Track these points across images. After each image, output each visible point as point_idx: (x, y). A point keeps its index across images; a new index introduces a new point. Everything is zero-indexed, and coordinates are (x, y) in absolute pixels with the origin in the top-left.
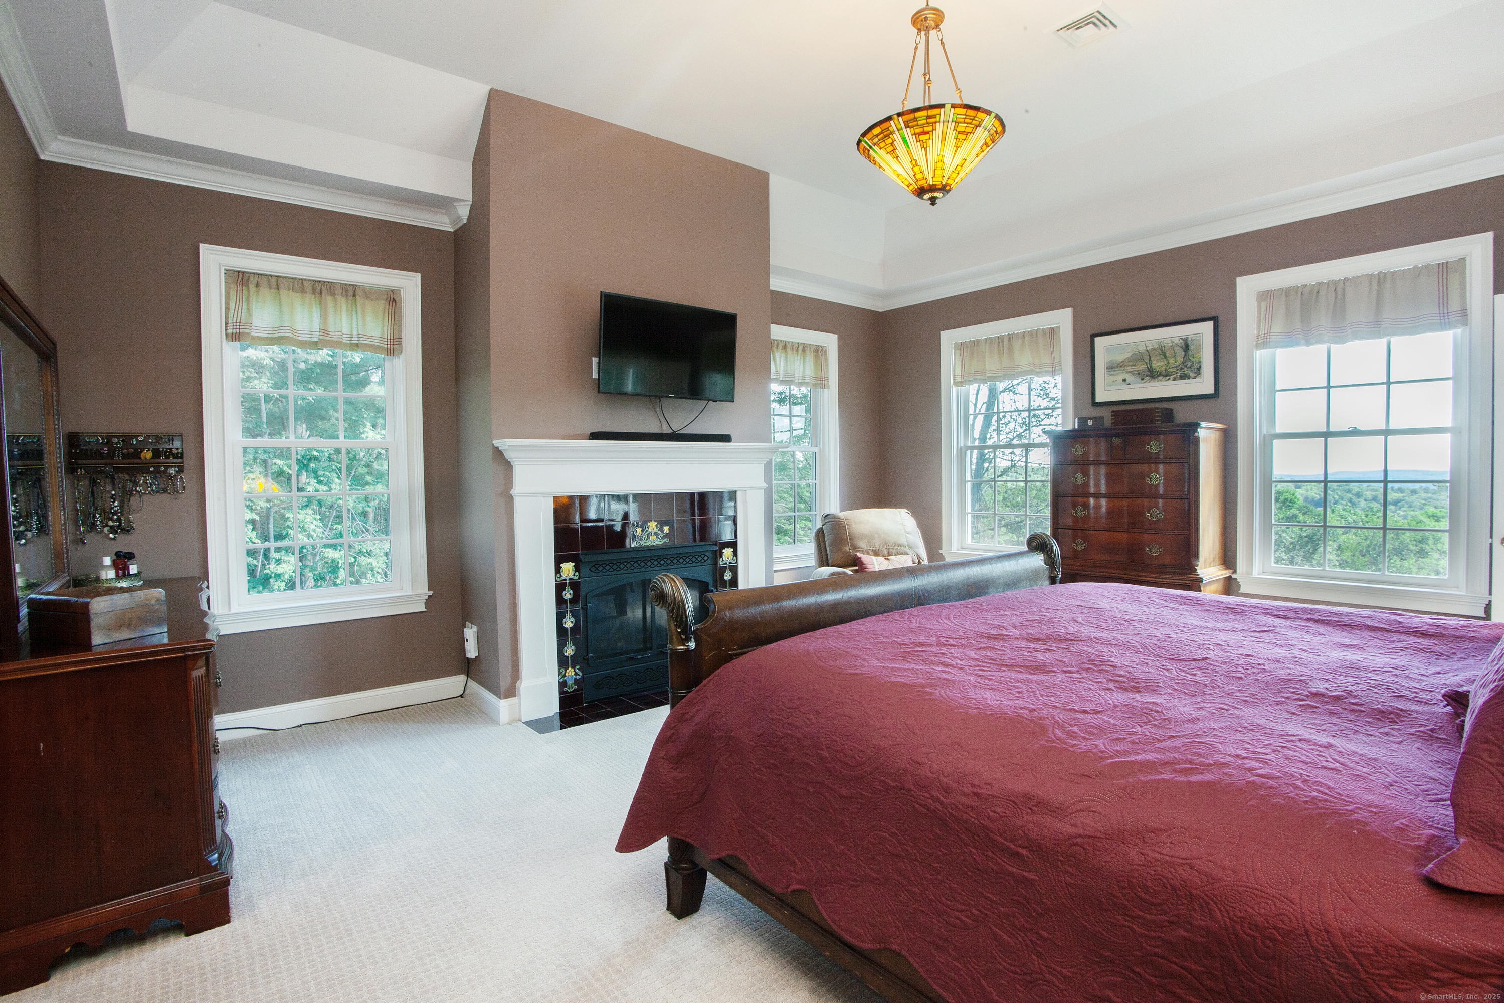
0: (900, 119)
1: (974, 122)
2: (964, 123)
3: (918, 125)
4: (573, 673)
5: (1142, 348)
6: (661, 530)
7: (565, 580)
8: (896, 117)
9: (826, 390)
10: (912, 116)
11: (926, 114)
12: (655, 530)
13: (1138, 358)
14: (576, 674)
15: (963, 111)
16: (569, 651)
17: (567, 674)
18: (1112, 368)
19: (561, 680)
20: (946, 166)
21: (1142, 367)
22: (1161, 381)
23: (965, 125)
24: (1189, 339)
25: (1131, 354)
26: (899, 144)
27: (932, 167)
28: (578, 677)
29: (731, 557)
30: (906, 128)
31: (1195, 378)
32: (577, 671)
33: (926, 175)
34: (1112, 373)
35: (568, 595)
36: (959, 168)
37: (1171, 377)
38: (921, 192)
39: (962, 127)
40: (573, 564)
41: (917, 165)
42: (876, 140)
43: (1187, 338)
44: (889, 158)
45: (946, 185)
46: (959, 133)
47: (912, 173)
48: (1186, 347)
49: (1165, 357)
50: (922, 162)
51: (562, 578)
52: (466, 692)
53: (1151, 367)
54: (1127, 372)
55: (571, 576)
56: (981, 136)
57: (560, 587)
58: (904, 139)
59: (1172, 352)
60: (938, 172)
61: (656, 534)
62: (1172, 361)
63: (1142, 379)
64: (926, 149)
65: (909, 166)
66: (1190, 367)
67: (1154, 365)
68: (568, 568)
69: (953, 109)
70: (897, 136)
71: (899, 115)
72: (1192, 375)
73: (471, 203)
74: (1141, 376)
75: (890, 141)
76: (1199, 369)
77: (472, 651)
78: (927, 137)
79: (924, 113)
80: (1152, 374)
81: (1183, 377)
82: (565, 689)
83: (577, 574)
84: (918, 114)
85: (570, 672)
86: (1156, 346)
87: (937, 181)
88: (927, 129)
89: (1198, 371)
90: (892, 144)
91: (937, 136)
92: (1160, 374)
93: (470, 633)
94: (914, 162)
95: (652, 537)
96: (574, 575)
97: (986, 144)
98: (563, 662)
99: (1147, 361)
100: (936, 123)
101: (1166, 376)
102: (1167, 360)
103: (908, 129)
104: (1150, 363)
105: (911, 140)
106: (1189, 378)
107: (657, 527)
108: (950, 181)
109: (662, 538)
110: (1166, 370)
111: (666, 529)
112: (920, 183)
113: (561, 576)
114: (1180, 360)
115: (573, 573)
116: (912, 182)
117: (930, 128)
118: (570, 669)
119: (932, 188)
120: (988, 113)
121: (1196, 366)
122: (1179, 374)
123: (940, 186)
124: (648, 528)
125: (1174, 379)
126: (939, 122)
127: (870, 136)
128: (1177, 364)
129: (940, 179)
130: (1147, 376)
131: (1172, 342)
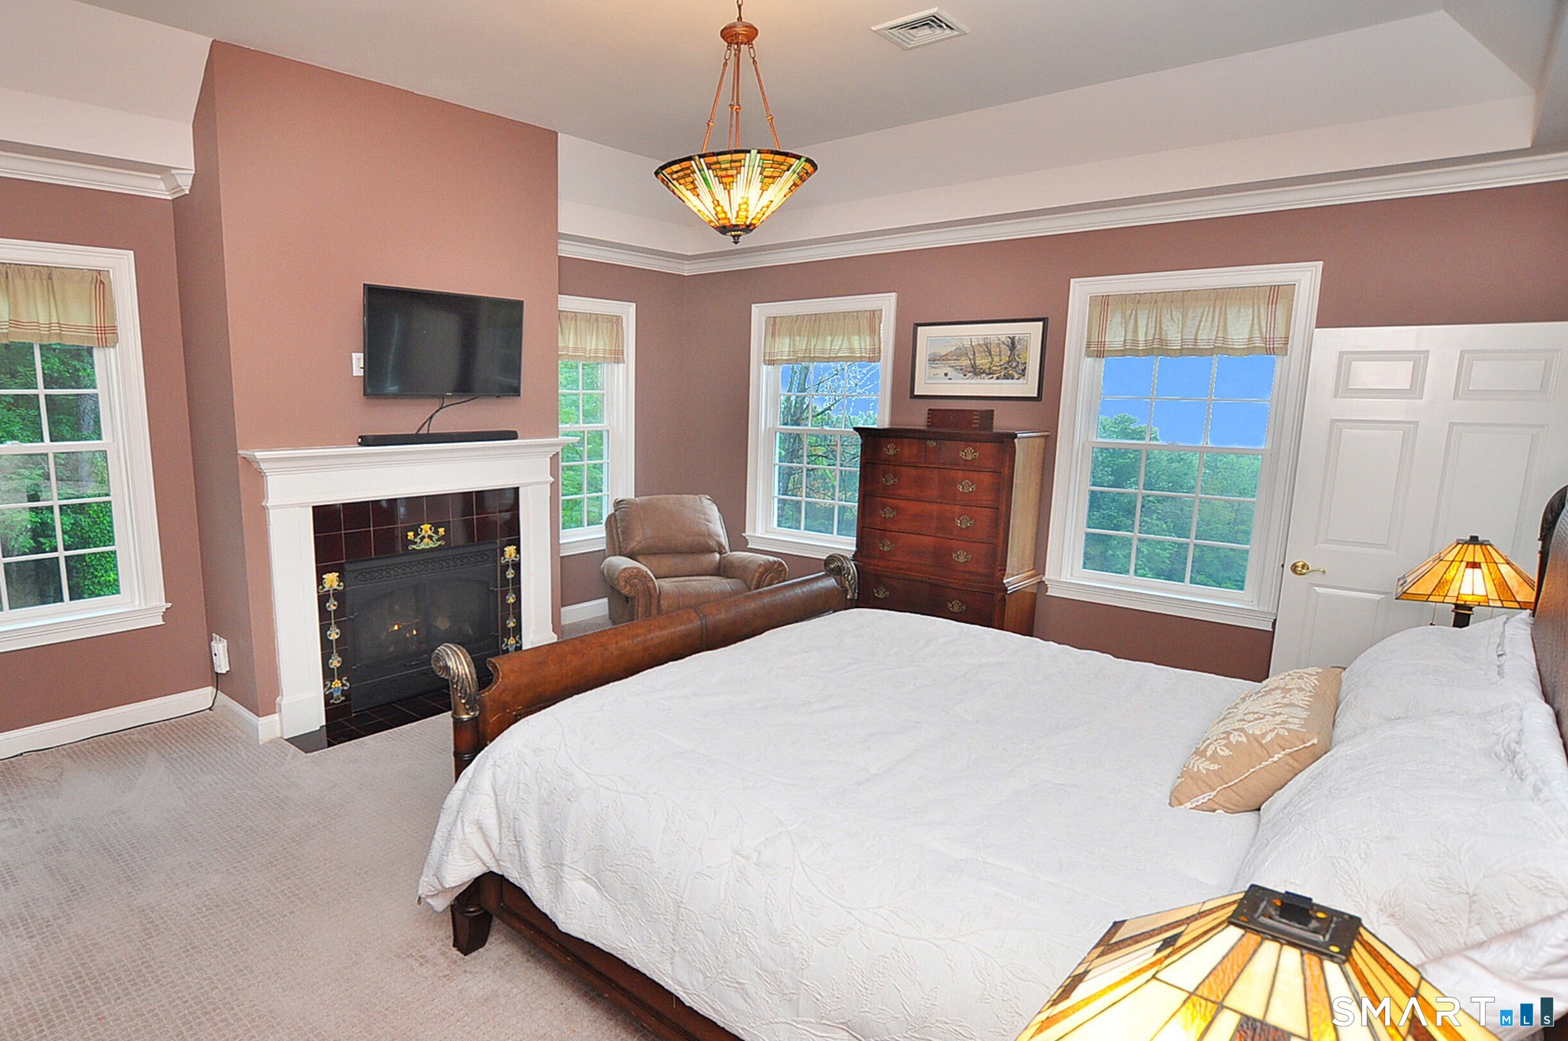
0: (702, 160)
1: (782, 167)
2: (771, 167)
3: (720, 168)
4: (340, 685)
5: (967, 344)
6: (436, 532)
7: (329, 591)
8: (697, 158)
9: (621, 365)
10: (714, 159)
11: (730, 158)
12: (430, 533)
13: (960, 353)
14: (343, 685)
15: (771, 156)
16: (335, 662)
17: (333, 686)
18: (933, 360)
19: (327, 693)
20: (751, 208)
21: (965, 362)
22: (984, 378)
23: (772, 170)
24: (1016, 338)
25: (954, 348)
26: (699, 182)
27: (735, 208)
28: (346, 688)
29: (514, 555)
30: (708, 169)
31: (1019, 379)
32: (344, 682)
33: (729, 216)
34: (933, 366)
35: (332, 606)
36: (764, 209)
37: (995, 376)
38: (723, 229)
39: (768, 172)
40: (337, 574)
41: (719, 205)
42: (675, 176)
43: (1014, 337)
44: (689, 194)
45: (751, 224)
46: (766, 177)
47: (714, 213)
48: (1012, 345)
49: (990, 355)
50: (724, 202)
51: (325, 590)
52: (215, 705)
53: (975, 363)
54: (950, 366)
55: (335, 586)
56: (789, 178)
57: (323, 599)
58: (705, 179)
59: (998, 349)
60: (743, 213)
61: (430, 537)
62: (996, 359)
63: (965, 375)
64: (729, 191)
65: (711, 206)
66: (1015, 368)
67: (978, 362)
68: (332, 580)
69: (759, 155)
70: (698, 175)
71: (700, 156)
72: (1016, 376)
73: (193, 172)
74: (963, 371)
75: (690, 179)
76: (1024, 370)
77: (222, 665)
78: (730, 179)
79: (728, 157)
80: (976, 371)
81: (1006, 377)
82: (332, 701)
83: (341, 584)
84: (721, 158)
85: (337, 684)
86: (981, 342)
87: (740, 222)
88: (730, 172)
89: (1023, 373)
90: (692, 183)
91: (741, 179)
92: (984, 372)
93: (220, 648)
94: (716, 202)
95: (426, 540)
96: (338, 585)
97: (795, 184)
98: (328, 674)
99: (971, 357)
100: (741, 166)
101: (990, 374)
102: (992, 358)
103: (710, 171)
104: (974, 359)
105: (714, 182)
106: (1013, 379)
107: (431, 530)
108: (754, 222)
109: (437, 540)
110: (990, 368)
111: (441, 530)
112: (721, 222)
113: (324, 587)
114: (1005, 359)
115: (337, 583)
116: (713, 220)
117: (734, 172)
118: (336, 681)
119: (735, 227)
120: (798, 158)
121: (1021, 367)
122: (1003, 374)
123: (744, 227)
124: (421, 531)
125: (998, 378)
126: (744, 166)
127: (668, 170)
128: (1002, 363)
129: (744, 220)
130: (970, 372)
131: (999, 340)
